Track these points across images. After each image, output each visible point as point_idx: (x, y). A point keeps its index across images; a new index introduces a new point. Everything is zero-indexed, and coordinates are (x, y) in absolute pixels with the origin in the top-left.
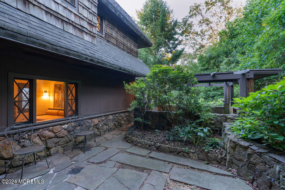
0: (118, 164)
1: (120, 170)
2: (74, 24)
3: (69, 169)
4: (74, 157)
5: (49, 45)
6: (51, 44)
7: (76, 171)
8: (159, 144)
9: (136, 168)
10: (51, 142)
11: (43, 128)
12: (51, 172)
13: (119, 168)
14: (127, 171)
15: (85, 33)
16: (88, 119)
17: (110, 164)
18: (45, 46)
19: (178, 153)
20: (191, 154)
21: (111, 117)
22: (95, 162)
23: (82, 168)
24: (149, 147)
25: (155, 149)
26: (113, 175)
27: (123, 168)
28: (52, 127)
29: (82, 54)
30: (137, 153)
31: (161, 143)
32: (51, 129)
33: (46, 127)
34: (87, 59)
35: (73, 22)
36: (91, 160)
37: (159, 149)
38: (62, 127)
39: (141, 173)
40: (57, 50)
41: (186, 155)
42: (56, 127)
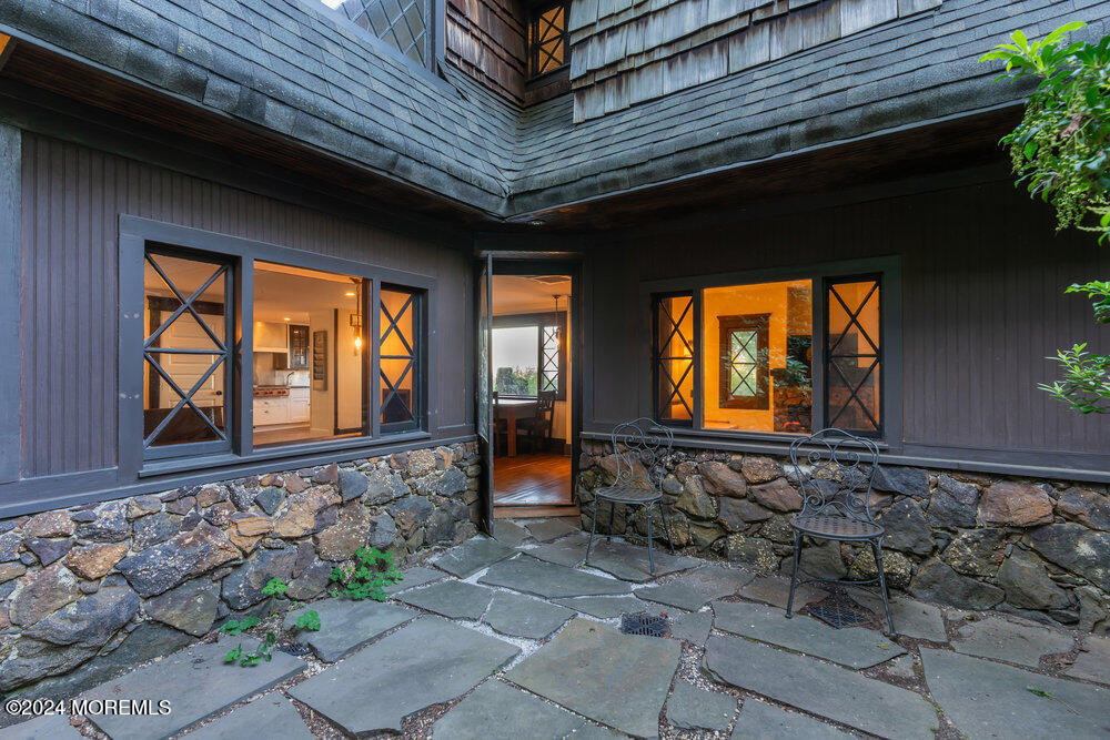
5: (623, 174)
6: (628, 167)
7: (642, 626)
10: (732, 509)
11: (712, 451)
12: (638, 587)
16: (950, 471)
18: (615, 183)
28: (739, 457)
29: (749, 134)
32: (737, 462)
33: (720, 452)
34: (782, 143)
38: (782, 470)
40: (648, 175)
42: (754, 459)
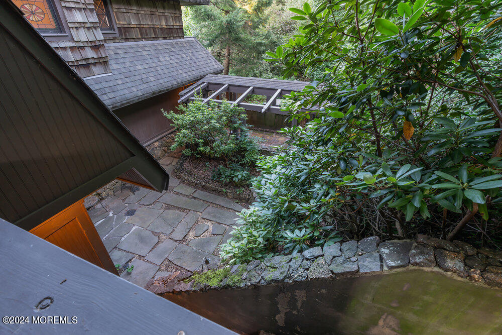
0: (164, 205)
1: (166, 211)
2: (76, 64)
3: (124, 212)
4: (125, 199)
7: (131, 213)
8: (203, 184)
9: (179, 208)
12: (111, 215)
13: (165, 209)
14: (171, 211)
15: (92, 66)
17: (158, 205)
19: (219, 193)
20: (228, 194)
21: (156, 144)
22: (145, 204)
23: (135, 211)
24: (195, 186)
25: (201, 187)
26: (160, 215)
27: (169, 209)
30: (184, 193)
31: (206, 183)
35: (73, 62)
36: (141, 203)
37: (204, 188)
39: (182, 213)
41: (225, 195)
